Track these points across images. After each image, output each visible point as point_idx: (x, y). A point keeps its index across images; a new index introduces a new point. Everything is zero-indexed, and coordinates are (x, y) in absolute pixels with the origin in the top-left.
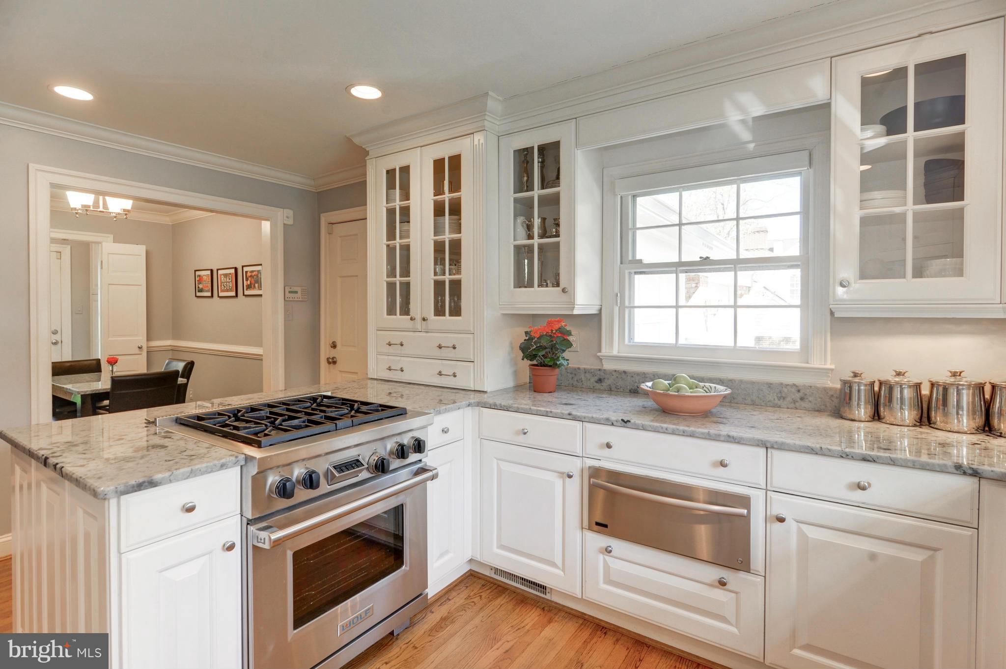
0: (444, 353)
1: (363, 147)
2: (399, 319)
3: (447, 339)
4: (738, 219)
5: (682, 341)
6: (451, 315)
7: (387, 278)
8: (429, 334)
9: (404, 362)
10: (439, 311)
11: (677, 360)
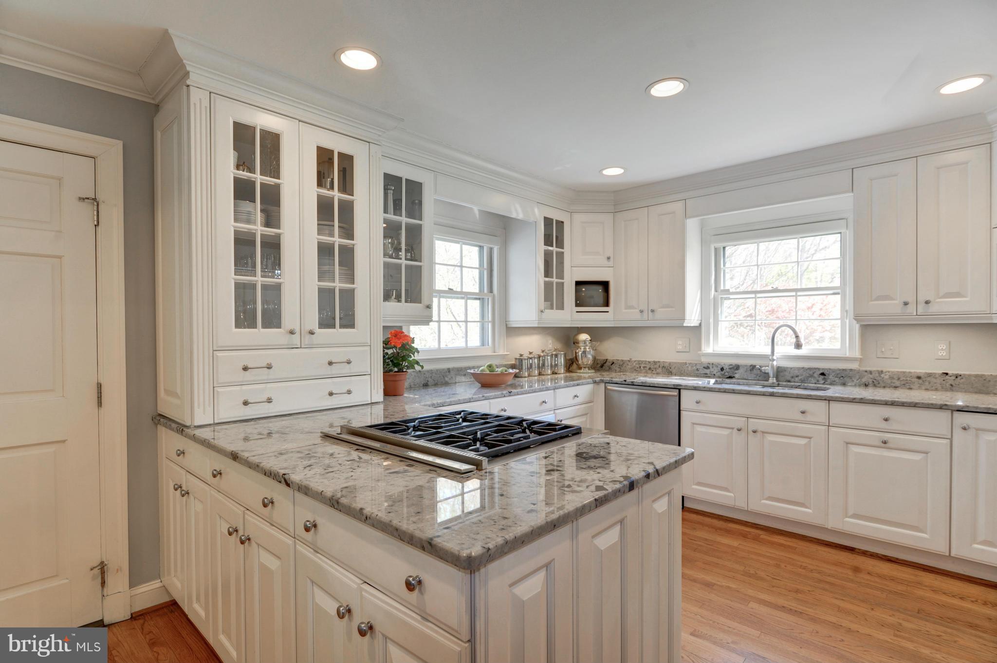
0: (335, 370)
1: (184, 61)
2: (260, 334)
3: (337, 354)
4: (461, 266)
5: (443, 346)
6: (342, 326)
7: (235, 275)
8: (314, 350)
9: (271, 390)
10: (326, 323)
11: (452, 358)
